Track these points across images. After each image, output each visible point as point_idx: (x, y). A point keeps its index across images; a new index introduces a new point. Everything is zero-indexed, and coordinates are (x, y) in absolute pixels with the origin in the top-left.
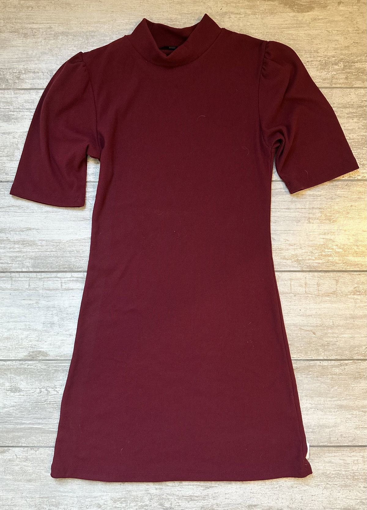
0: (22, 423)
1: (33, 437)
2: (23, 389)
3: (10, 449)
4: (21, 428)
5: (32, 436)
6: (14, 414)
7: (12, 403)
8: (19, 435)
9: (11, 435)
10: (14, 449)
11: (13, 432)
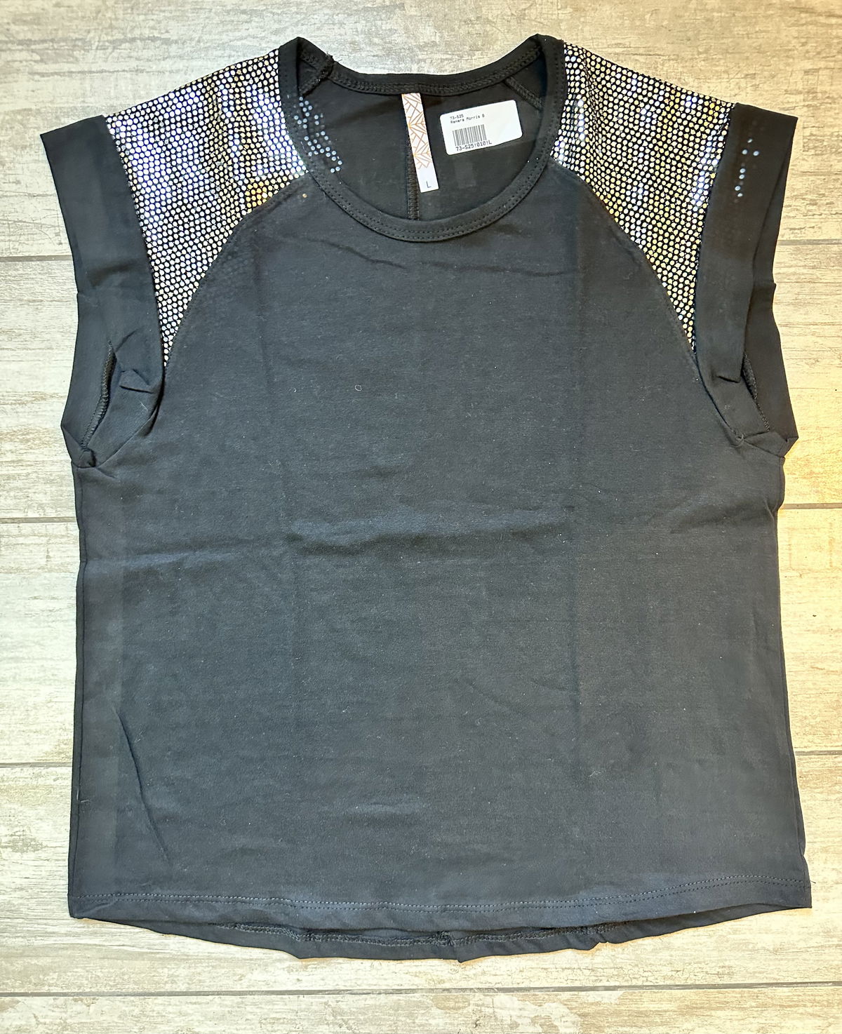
0: (46, 932)
1: (79, 970)
2: (44, 844)
3: (18, 1002)
4: (44, 947)
5: (77, 968)
6: (23, 909)
7: (18, 881)
8: (40, 964)
9: (19, 965)
10: (29, 1000)
11: (22, 955)
